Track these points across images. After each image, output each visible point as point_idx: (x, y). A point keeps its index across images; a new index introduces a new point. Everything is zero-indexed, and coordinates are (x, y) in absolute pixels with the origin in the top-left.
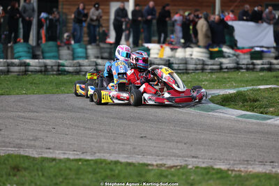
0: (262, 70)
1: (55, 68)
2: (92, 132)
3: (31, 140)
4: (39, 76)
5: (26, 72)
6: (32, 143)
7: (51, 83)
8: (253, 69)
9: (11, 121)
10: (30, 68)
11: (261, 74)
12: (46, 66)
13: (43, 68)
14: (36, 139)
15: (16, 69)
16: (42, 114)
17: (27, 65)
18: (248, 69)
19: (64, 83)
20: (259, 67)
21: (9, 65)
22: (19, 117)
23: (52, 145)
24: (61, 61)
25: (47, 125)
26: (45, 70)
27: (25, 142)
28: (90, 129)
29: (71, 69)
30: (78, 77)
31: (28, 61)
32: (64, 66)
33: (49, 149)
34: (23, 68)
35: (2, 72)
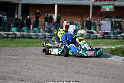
0: (113, 39)
1: (28, 36)
2: (47, 69)
3: (12, 74)
4: (21, 39)
5: (15, 38)
6: (13, 75)
7: (26, 42)
8: (110, 38)
9: (3, 60)
10: (17, 36)
11: (114, 40)
12: (24, 35)
13: (22, 36)
14: (15, 73)
15: (11, 36)
16: (20, 57)
17: (16, 34)
18: (108, 38)
19: (31, 43)
20: (112, 37)
21: (8, 34)
22: (8, 58)
24: (30, 33)
29: (34, 37)
30: (37, 40)
31: (16, 33)
32: (31, 35)
33: (23, 80)
34: (14, 36)
35: (5, 37)
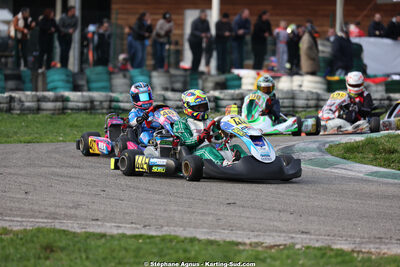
1: (106, 105)
2: (157, 196)
3: (71, 208)
4: (84, 115)
5: (63, 110)
6: (72, 211)
9: (42, 180)
10: (70, 105)
12: (92, 101)
13: (88, 105)
14: (77, 206)
15: (49, 105)
16: (86, 171)
17: (65, 100)
21: (40, 100)
22: (53, 174)
23: (101, 216)
24: (114, 95)
25: (94, 186)
26: (91, 108)
27: (62, 211)
28: (156, 192)
29: (127, 105)
31: (67, 94)
32: (118, 101)
33: (97, 220)
34: (59, 104)
35: (30, 110)
